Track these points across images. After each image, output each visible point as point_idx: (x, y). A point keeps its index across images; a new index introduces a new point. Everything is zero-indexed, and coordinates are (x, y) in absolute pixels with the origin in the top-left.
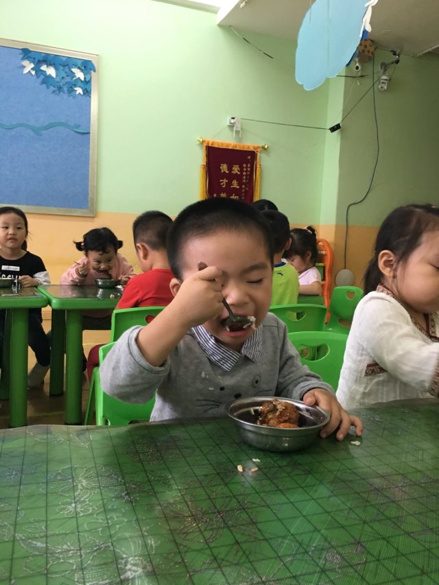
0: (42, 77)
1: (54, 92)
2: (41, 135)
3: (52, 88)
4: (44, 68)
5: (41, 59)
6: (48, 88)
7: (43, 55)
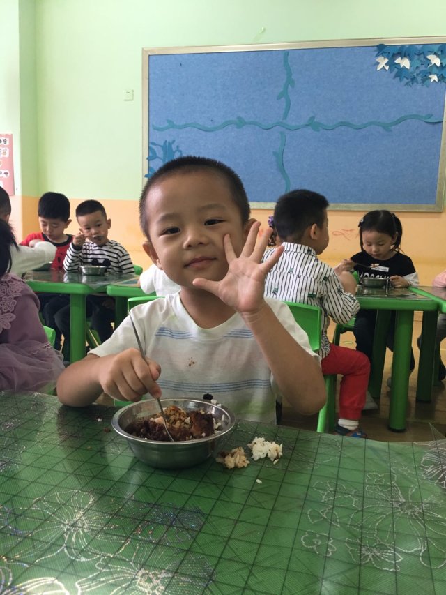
0: (396, 70)
1: (407, 84)
2: (391, 131)
3: (405, 80)
4: (398, 61)
5: (396, 52)
6: (401, 80)
7: (398, 47)
